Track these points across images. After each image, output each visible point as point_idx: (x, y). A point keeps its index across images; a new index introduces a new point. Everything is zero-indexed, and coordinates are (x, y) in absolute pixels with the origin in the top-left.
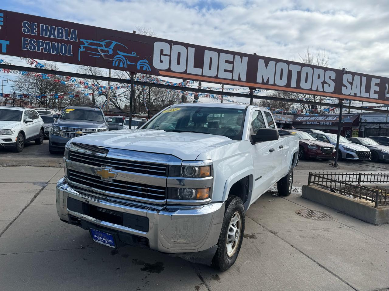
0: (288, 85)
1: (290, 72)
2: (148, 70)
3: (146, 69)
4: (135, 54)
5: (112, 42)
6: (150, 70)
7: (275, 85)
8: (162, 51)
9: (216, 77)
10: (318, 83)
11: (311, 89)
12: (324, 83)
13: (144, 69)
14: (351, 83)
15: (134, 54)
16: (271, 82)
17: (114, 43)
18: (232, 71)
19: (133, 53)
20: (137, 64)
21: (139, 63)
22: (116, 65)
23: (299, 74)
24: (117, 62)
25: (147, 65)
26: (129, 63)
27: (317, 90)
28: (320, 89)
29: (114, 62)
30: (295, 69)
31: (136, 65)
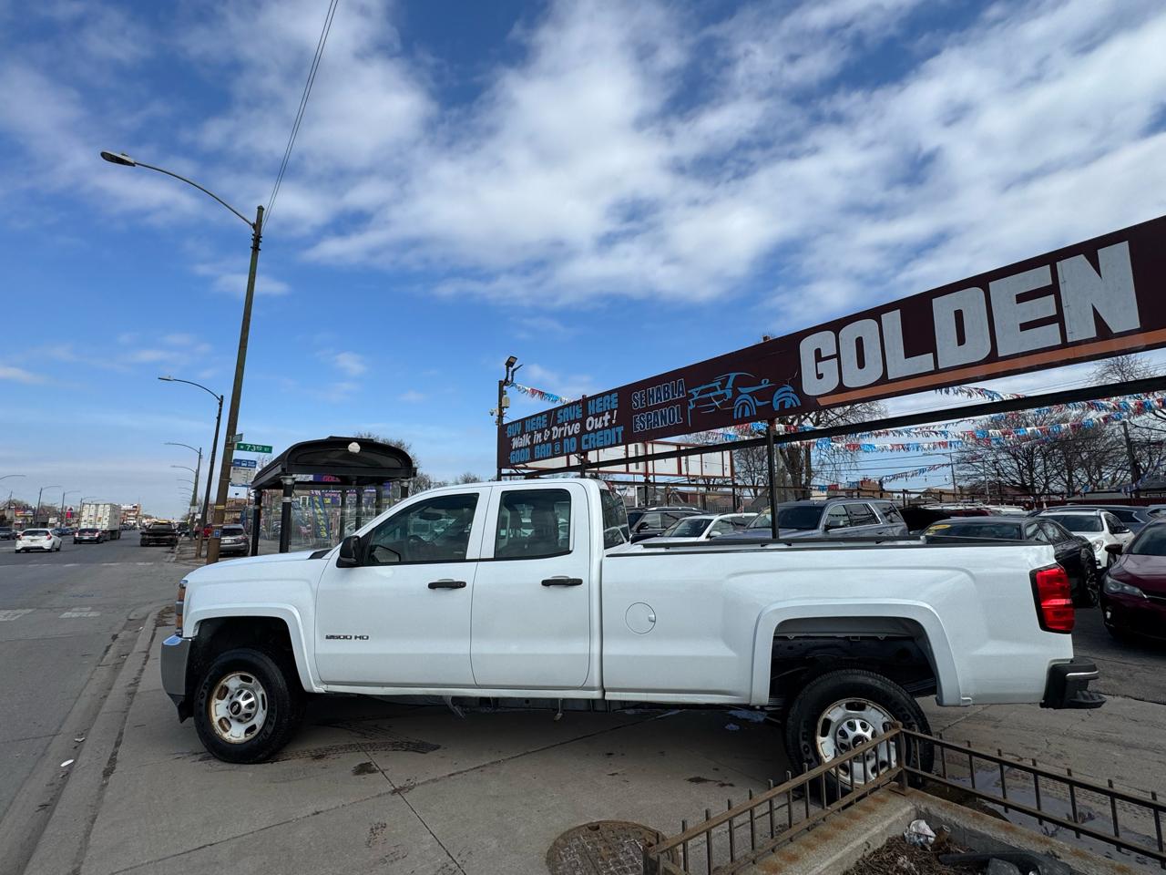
2: (794, 405)
3: (792, 405)
4: (768, 381)
5: (730, 376)
6: (799, 404)
8: (818, 352)
9: (993, 357)
13: (787, 406)
15: (765, 382)
17: (733, 375)
18: (1059, 318)
19: (763, 382)
20: (772, 400)
21: (776, 397)
22: (740, 416)
24: (741, 409)
25: (792, 395)
26: (759, 404)
29: (736, 411)
31: (772, 403)
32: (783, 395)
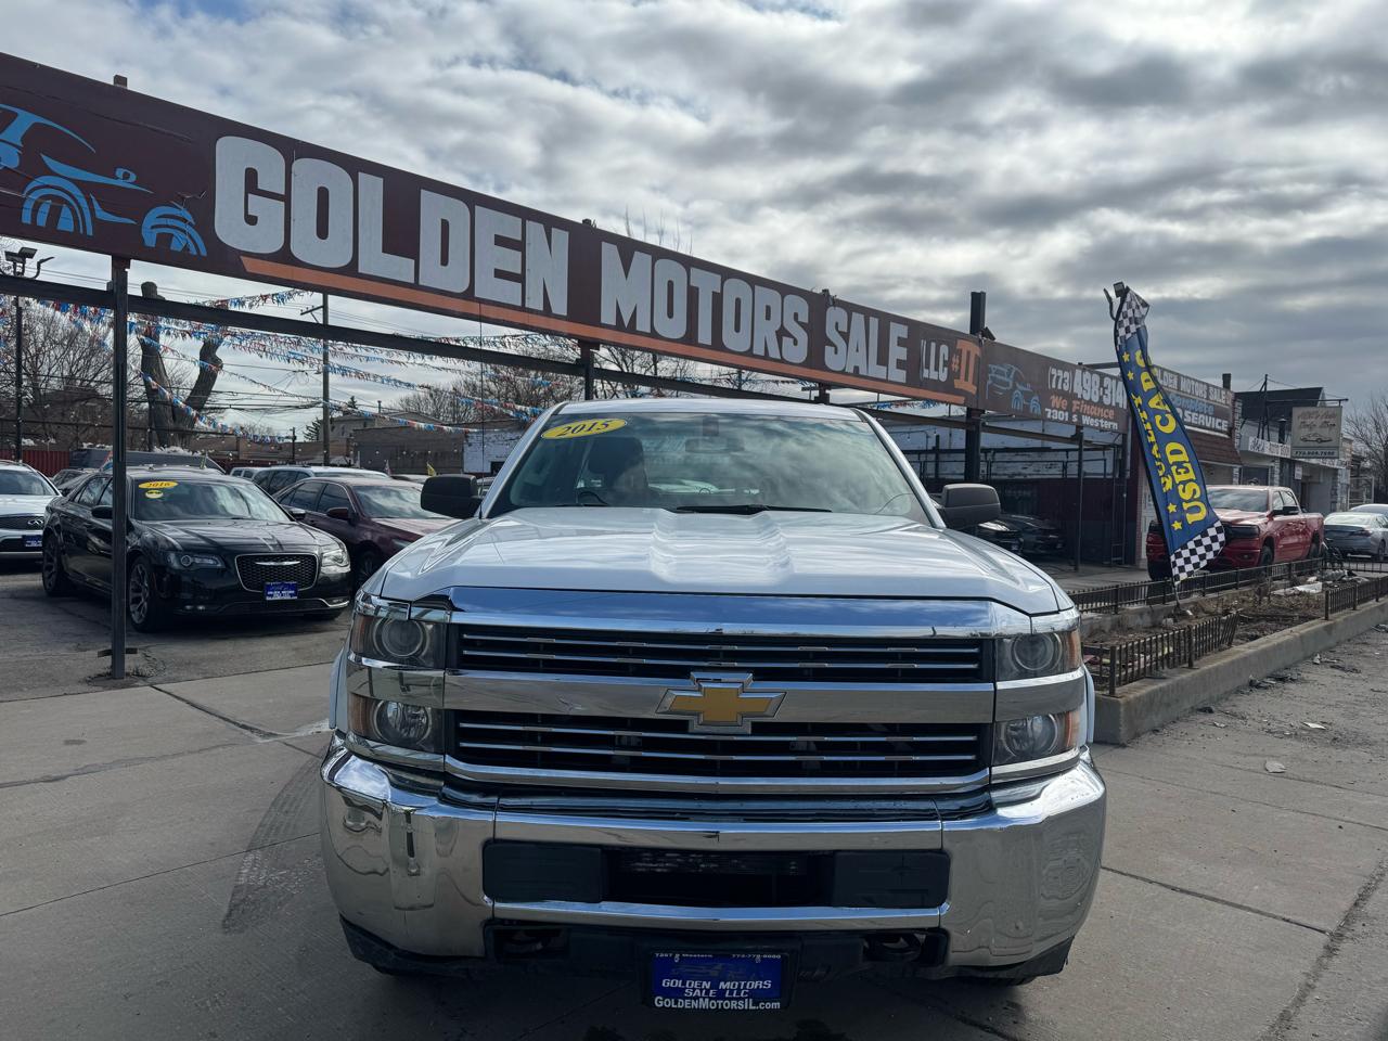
0: (690, 337)
1: (693, 294)
2: (193, 251)
3: (186, 248)
4: (133, 177)
5: (16, 115)
6: (204, 252)
7: (654, 334)
8: (251, 176)
9: (469, 295)
10: (767, 331)
11: (749, 353)
12: (782, 333)
13: (176, 246)
14: (845, 336)
15: (126, 176)
16: (643, 325)
17: (25, 121)
18: (520, 278)
19: (120, 172)
20: (140, 219)
21: (151, 218)
22: (42, 221)
23: (718, 299)
24: (45, 208)
25: (188, 229)
26: (101, 215)
27: (766, 357)
28: (774, 353)
29: (29, 205)
30: (707, 284)
31: (138, 229)
32: (163, 221)
